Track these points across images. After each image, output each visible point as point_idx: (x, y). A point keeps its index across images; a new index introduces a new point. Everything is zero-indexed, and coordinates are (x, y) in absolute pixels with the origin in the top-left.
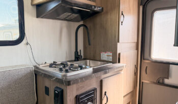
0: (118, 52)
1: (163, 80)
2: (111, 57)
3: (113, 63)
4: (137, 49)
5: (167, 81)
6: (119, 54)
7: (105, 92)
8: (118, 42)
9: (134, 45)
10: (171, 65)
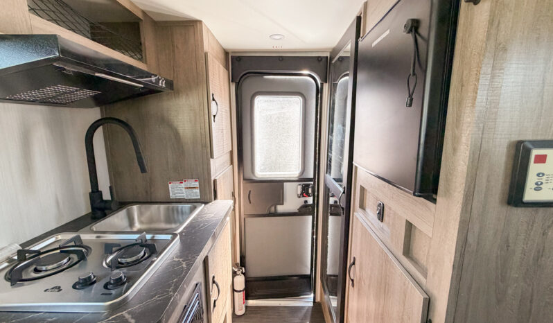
0: (213, 179)
1: (275, 208)
2: (198, 191)
3: (206, 203)
4: (232, 163)
5: (280, 209)
6: (215, 181)
7: (214, 277)
8: (212, 156)
9: (228, 157)
10: (285, 183)
